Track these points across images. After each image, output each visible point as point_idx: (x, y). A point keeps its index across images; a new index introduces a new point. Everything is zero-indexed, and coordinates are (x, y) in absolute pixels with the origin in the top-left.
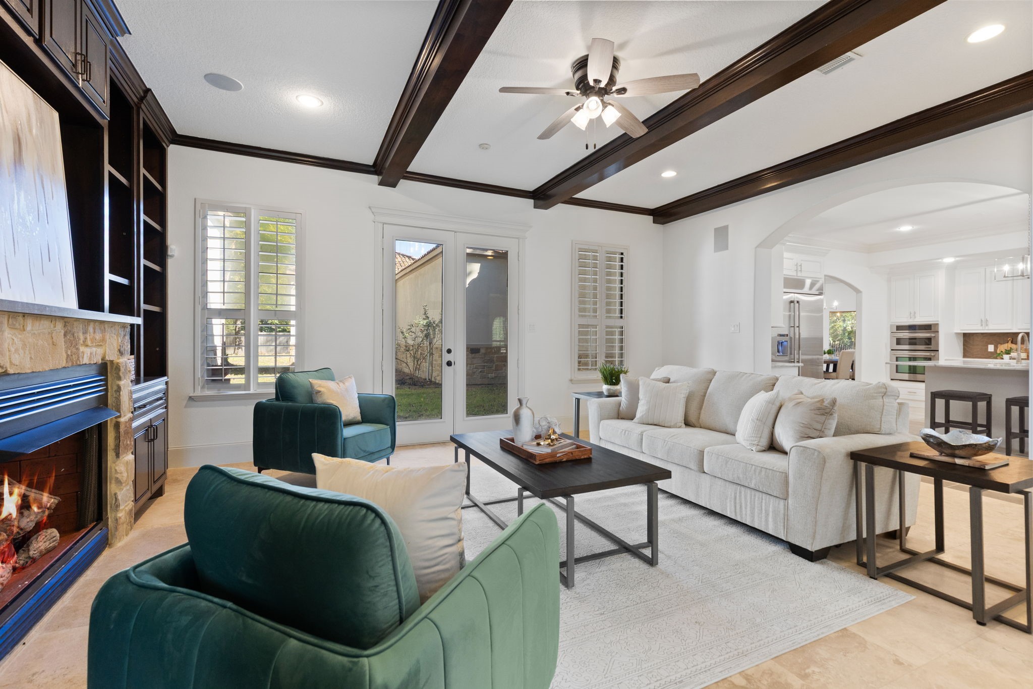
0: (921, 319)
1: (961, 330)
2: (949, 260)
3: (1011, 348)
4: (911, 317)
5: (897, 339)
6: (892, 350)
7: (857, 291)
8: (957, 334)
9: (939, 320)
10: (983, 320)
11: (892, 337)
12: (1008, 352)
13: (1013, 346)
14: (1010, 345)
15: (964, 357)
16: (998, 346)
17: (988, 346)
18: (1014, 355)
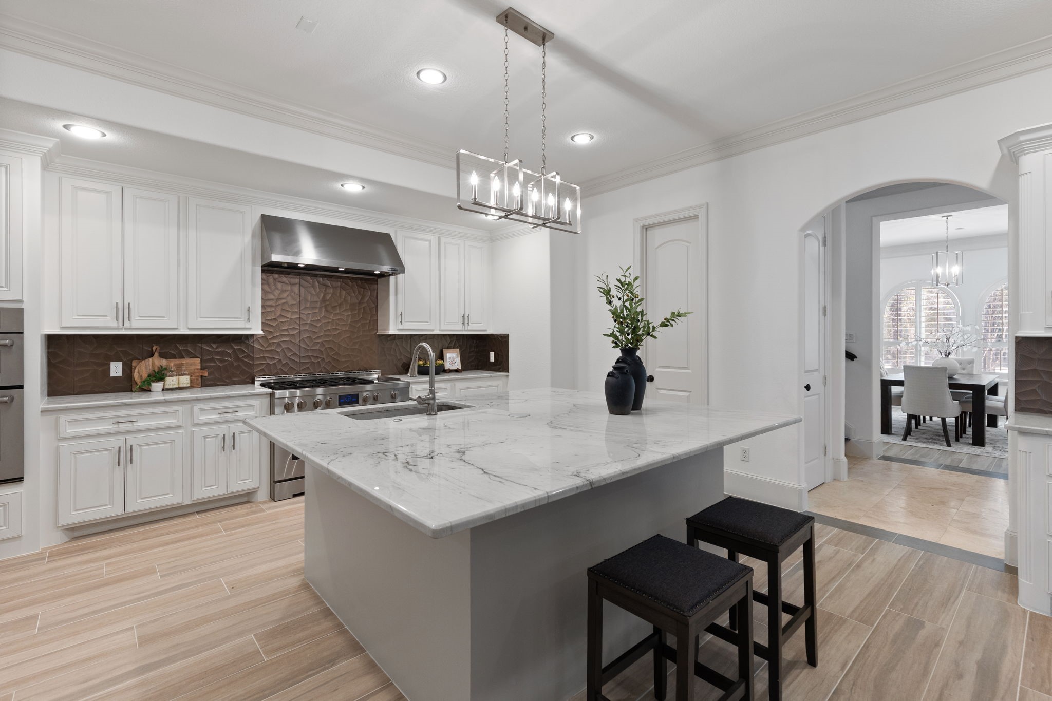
3: (161, 367)
10: (120, 306)
12: (159, 376)
13: (164, 362)
14: (157, 362)
15: (49, 395)
16: (133, 364)
17: (110, 364)
18: (171, 381)
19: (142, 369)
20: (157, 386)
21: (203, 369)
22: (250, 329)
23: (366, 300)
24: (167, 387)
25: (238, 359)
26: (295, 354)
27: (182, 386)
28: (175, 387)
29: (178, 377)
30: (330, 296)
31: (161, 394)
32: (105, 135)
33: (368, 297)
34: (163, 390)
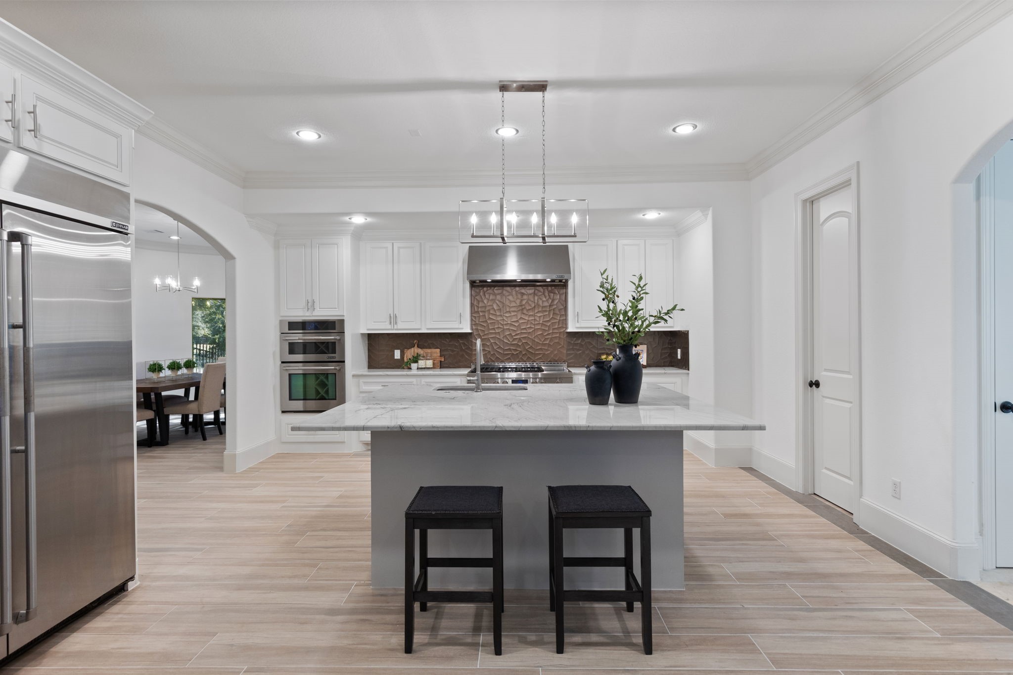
0: (321, 313)
1: (368, 330)
2: (358, 220)
3: (418, 354)
4: (308, 309)
5: (290, 344)
6: (283, 362)
7: (228, 256)
8: (363, 335)
9: (345, 314)
10: (392, 316)
11: (282, 340)
12: (415, 360)
13: (420, 351)
14: (415, 350)
15: (369, 368)
16: (405, 351)
17: (394, 351)
18: (422, 363)
19: (410, 353)
20: (414, 366)
21: (441, 356)
22: (462, 329)
23: (555, 302)
24: (420, 367)
25: (462, 350)
26: (500, 347)
27: (427, 366)
28: (423, 367)
29: (425, 361)
30: (525, 301)
31: (417, 370)
32: (366, 219)
33: (558, 300)
34: (418, 369)
